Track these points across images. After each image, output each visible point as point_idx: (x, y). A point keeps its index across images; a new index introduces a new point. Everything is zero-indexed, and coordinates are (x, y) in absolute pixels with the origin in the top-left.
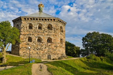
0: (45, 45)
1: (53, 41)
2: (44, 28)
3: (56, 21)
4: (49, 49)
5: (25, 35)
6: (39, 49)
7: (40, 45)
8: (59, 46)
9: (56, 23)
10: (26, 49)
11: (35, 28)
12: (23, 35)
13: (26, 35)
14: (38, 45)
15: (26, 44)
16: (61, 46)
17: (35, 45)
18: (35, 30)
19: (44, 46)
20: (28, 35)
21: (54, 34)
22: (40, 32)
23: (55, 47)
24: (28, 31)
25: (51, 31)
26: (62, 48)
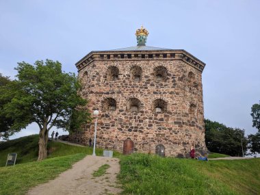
0: (151, 118)
1: (169, 108)
2: (146, 77)
3: (176, 58)
4: (160, 129)
5: (100, 94)
6: (132, 127)
7: (135, 118)
8: (188, 121)
9: (178, 62)
10: (102, 128)
11: (124, 76)
12: (97, 93)
13: (103, 93)
14: (131, 118)
15: (103, 116)
16: (193, 122)
17: (123, 117)
18: (124, 82)
19: (147, 120)
20: (108, 93)
21: (173, 90)
22: (137, 87)
23: (175, 123)
24: (107, 84)
25: (164, 84)
26: (196, 127)
